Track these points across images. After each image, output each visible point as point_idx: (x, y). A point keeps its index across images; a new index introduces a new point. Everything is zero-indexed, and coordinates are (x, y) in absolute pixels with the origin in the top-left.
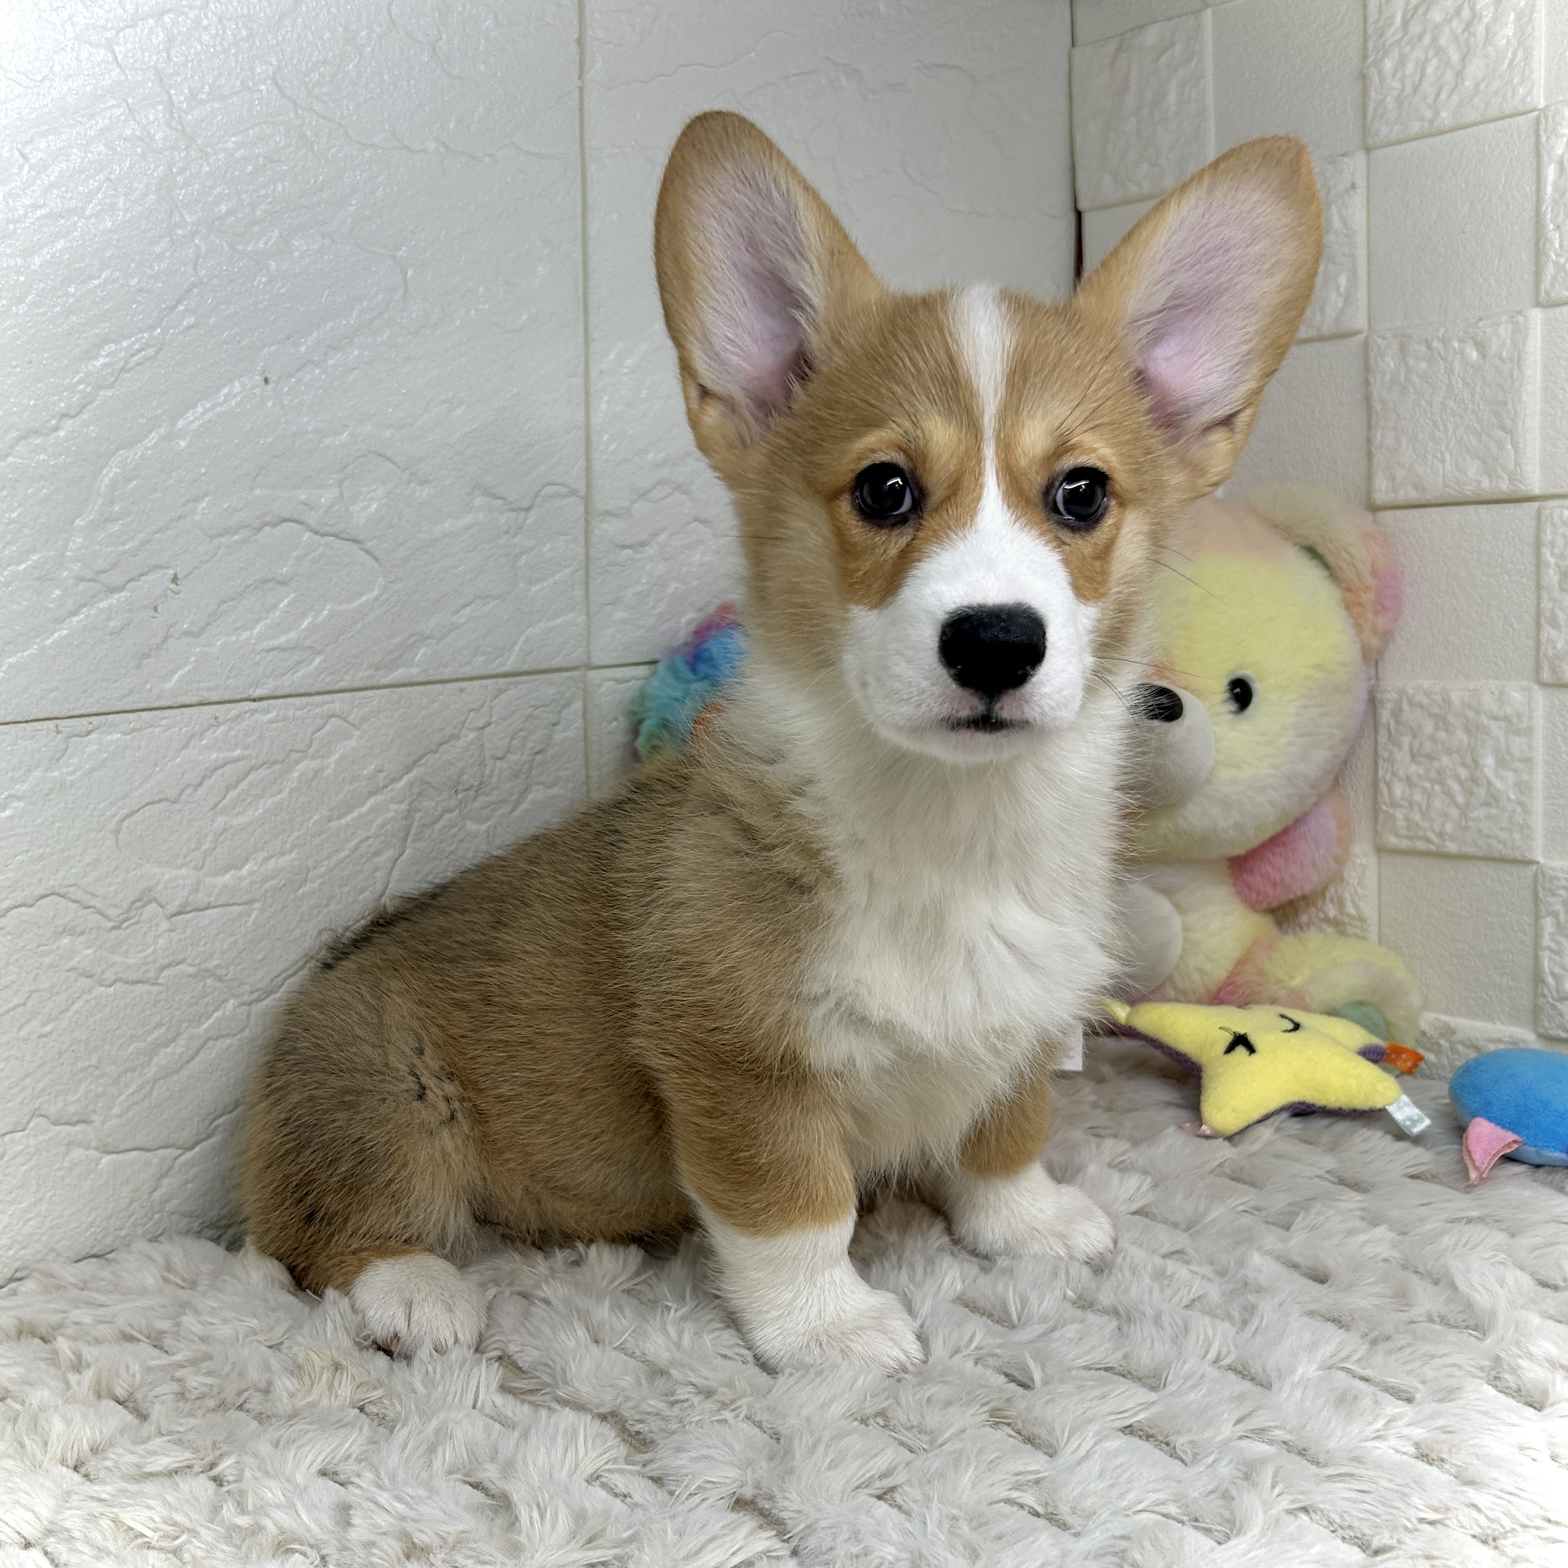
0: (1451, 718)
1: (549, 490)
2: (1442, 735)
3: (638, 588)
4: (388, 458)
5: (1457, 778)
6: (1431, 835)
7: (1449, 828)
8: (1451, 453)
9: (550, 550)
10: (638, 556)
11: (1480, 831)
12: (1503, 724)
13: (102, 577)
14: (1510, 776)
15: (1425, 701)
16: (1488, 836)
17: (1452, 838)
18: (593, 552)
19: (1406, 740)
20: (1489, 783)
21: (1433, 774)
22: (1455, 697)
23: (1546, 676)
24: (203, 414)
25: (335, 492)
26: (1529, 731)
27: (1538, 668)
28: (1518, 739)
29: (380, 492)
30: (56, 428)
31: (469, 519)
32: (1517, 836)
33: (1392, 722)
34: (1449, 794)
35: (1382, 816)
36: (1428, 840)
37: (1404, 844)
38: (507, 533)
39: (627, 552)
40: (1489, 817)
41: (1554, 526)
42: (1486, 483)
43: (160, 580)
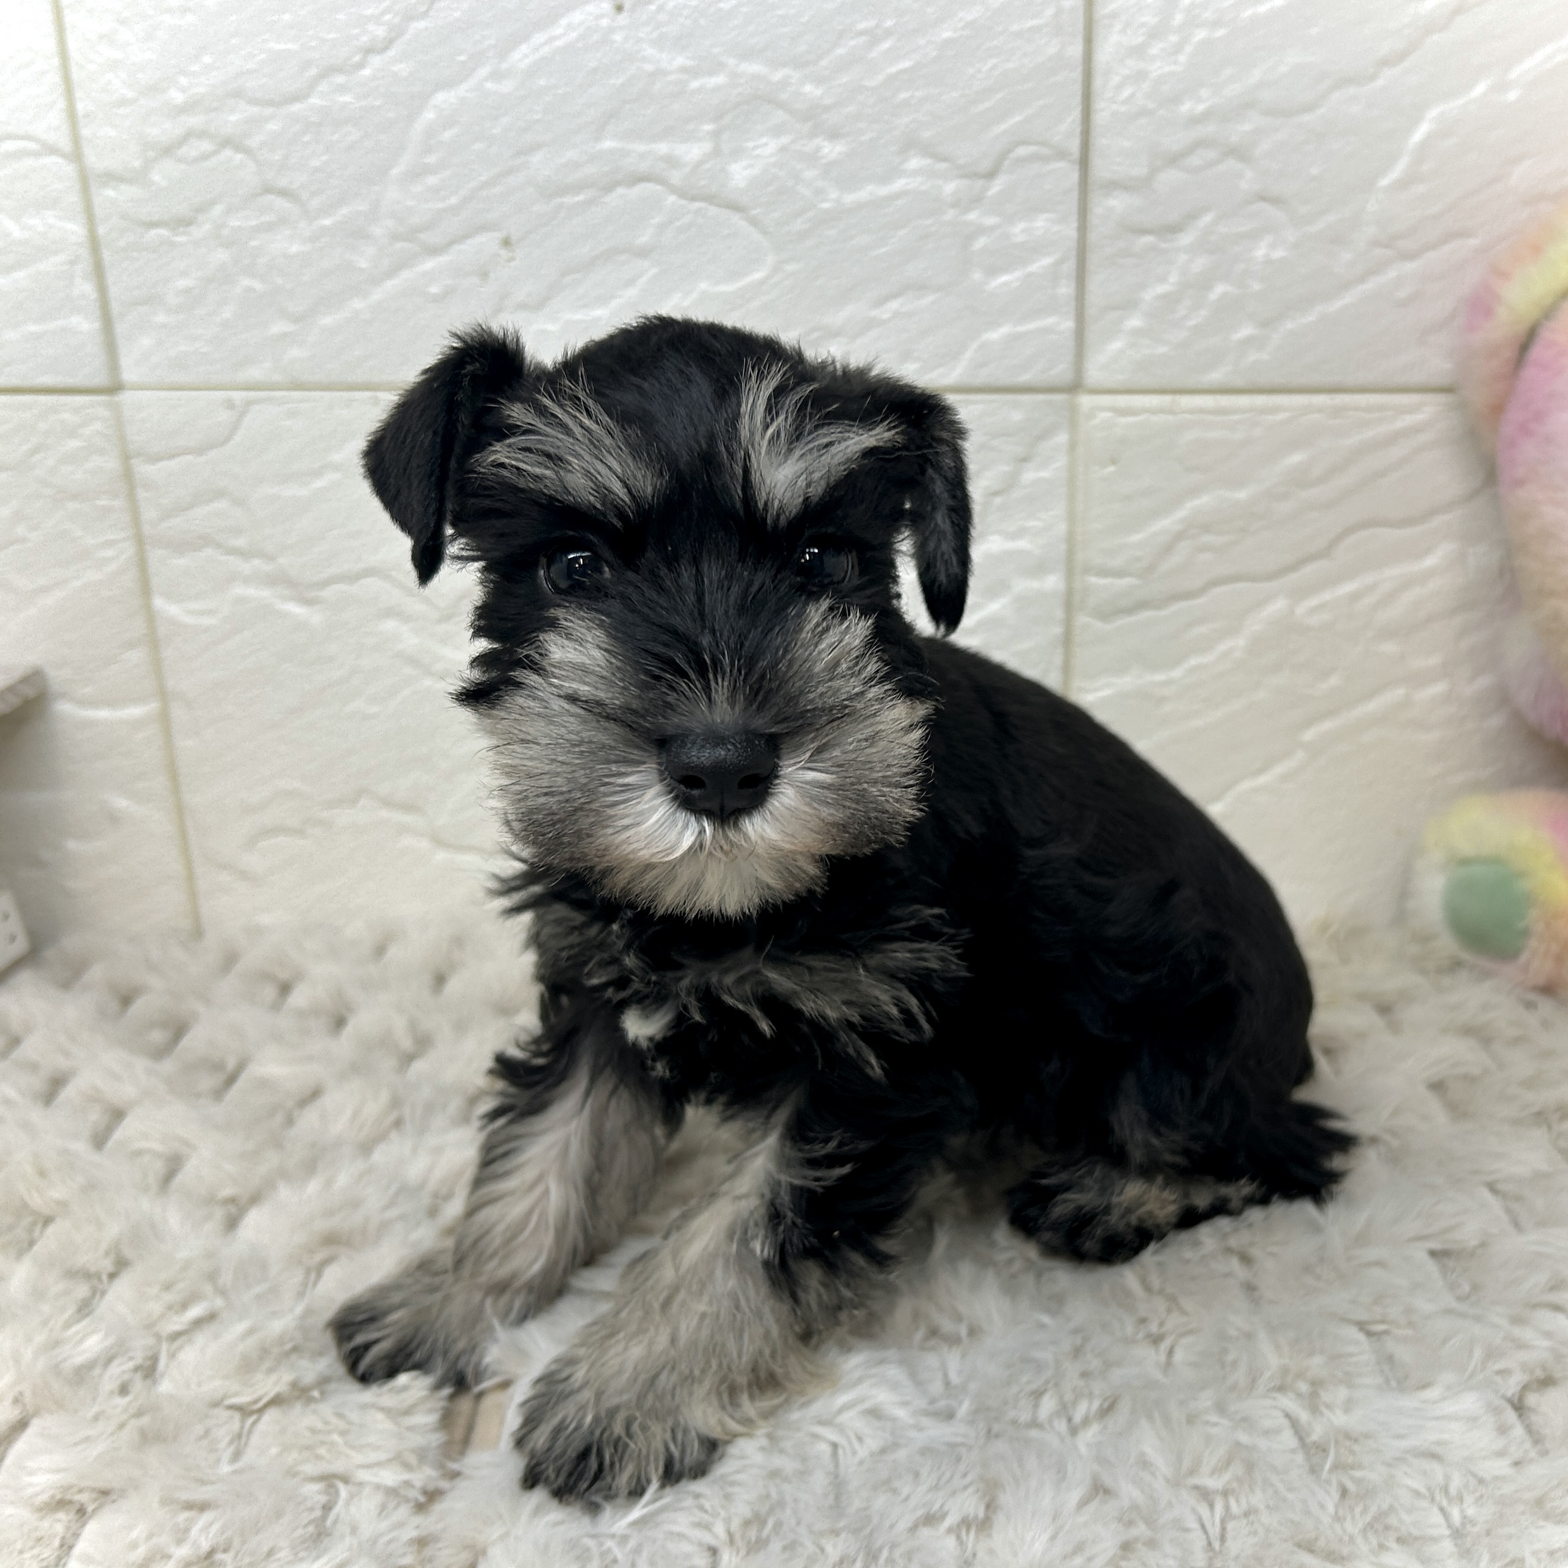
1: (1022, 151)
3: (1161, 289)
4: (781, 105)
9: (1023, 231)
10: (1164, 245)
13: (422, 236)
18: (1093, 237)
24: (536, 49)
25: (707, 146)
29: (768, 147)
30: (361, 65)
31: (899, 184)
38: (955, 205)
39: (1149, 239)
43: (487, 242)
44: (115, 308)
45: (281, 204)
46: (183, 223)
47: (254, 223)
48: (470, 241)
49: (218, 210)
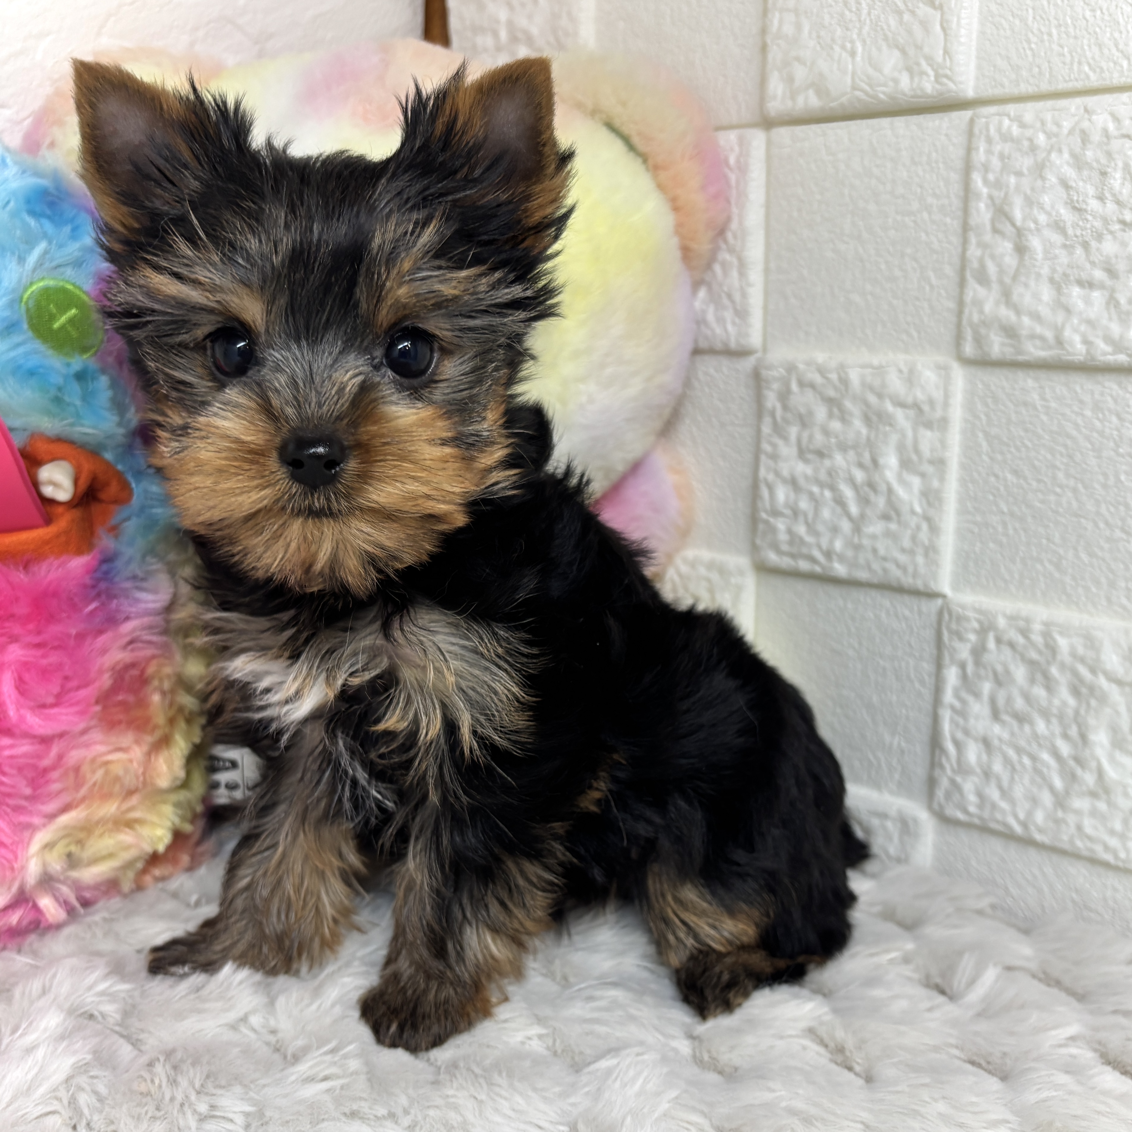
0: (848, 404)
2: (836, 425)
5: (851, 481)
6: (817, 554)
7: (838, 545)
8: (864, 42)
11: (875, 551)
12: (911, 413)
14: (916, 482)
15: (818, 379)
16: (885, 559)
17: (841, 558)
19: (793, 431)
20: (890, 491)
21: (823, 476)
22: (854, 376)
23: (969, 349)
26: (944, 423)
27: (959, 339)
28: (929, 434)
32: (920, 560)
33: (778, 406)
34: (840, 502)
35: (761, 526)
36: (813, 560)
37: (786, 562)
40: (888, 534)
41: (989, 141)
42: (905, 83)
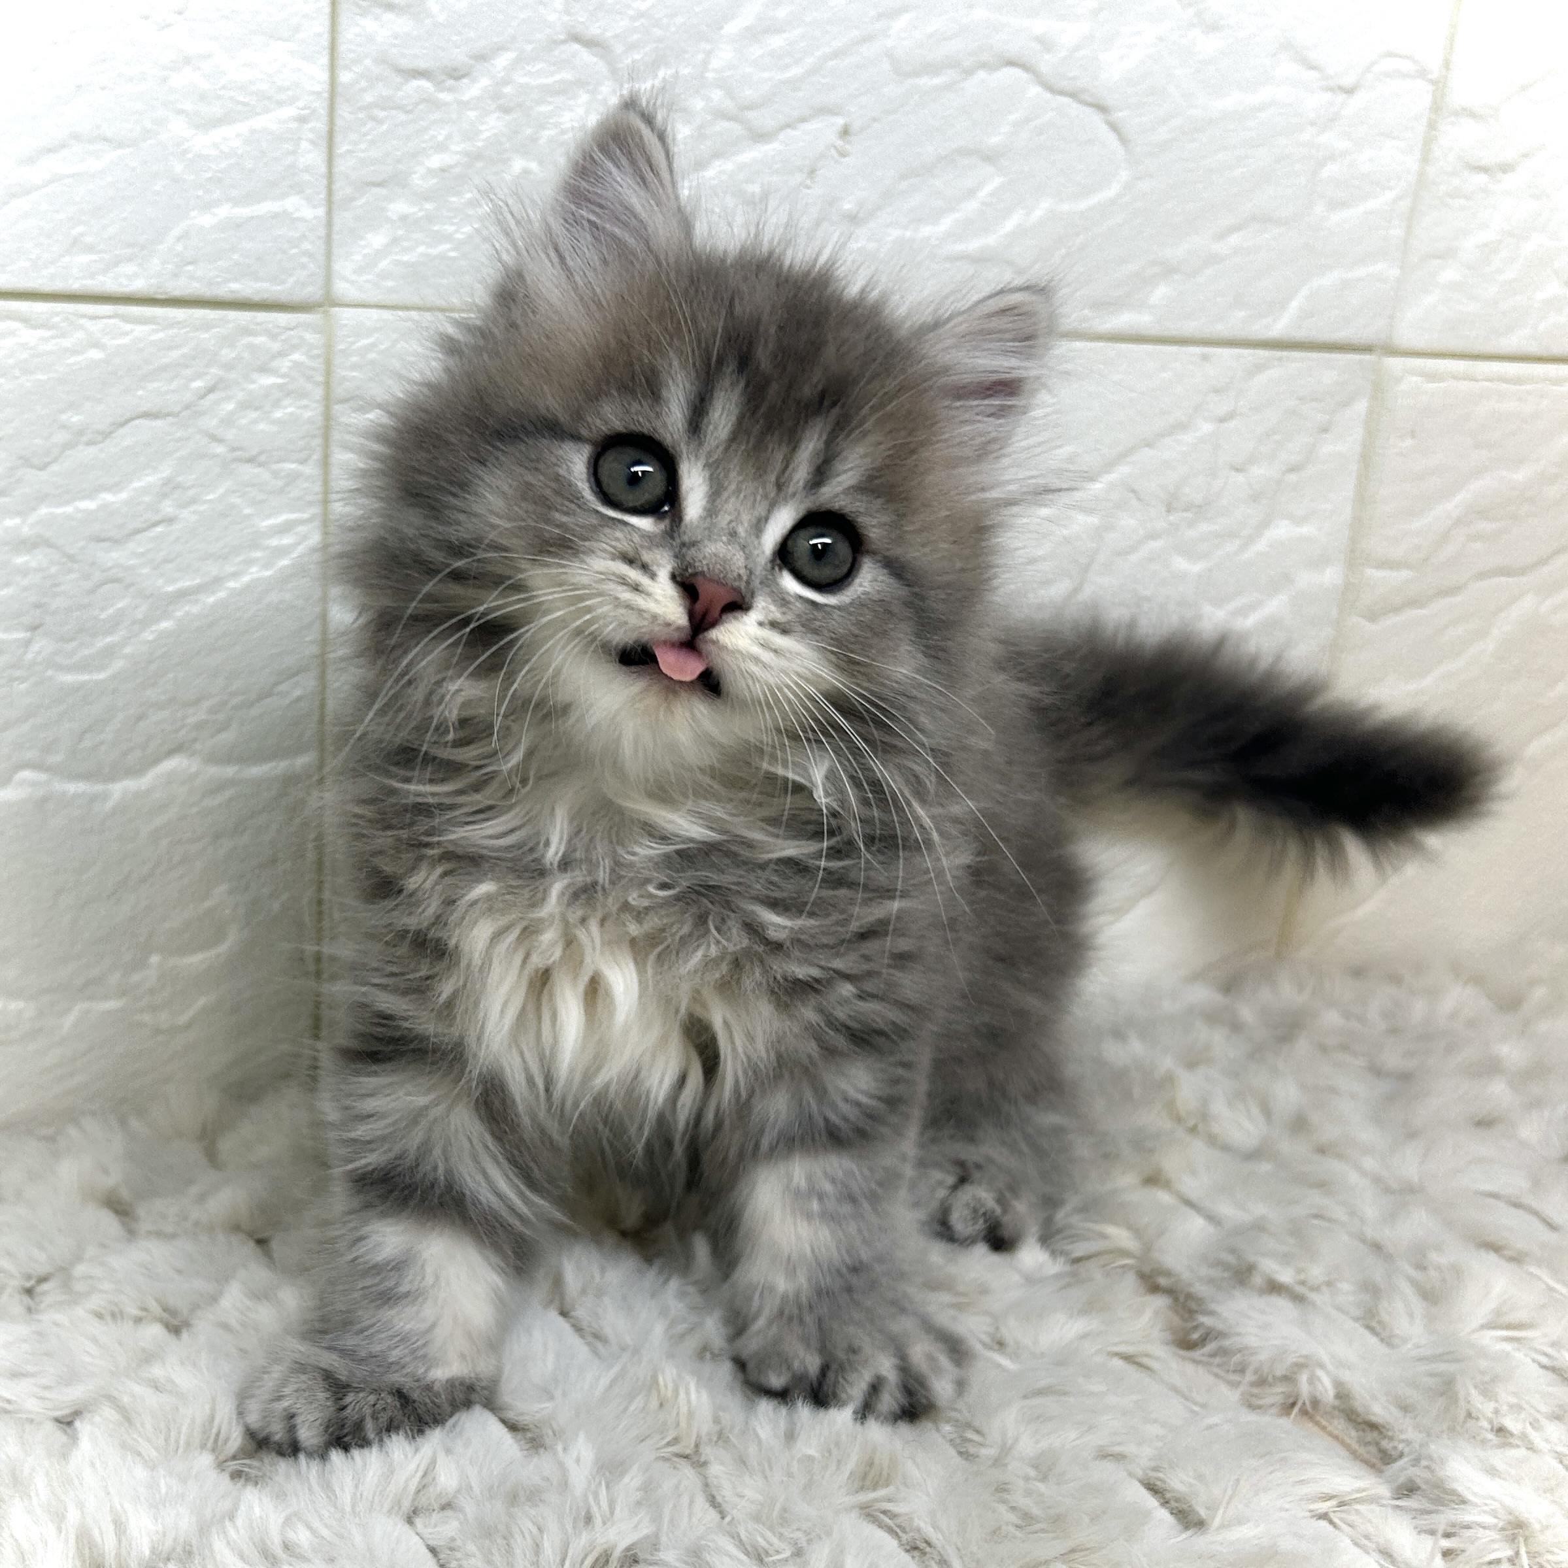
44: (342, 189)
45: (585, 56)
46: (457, 74)
47: (549, 81)
48: (807, 126)
49: (502, 61)
